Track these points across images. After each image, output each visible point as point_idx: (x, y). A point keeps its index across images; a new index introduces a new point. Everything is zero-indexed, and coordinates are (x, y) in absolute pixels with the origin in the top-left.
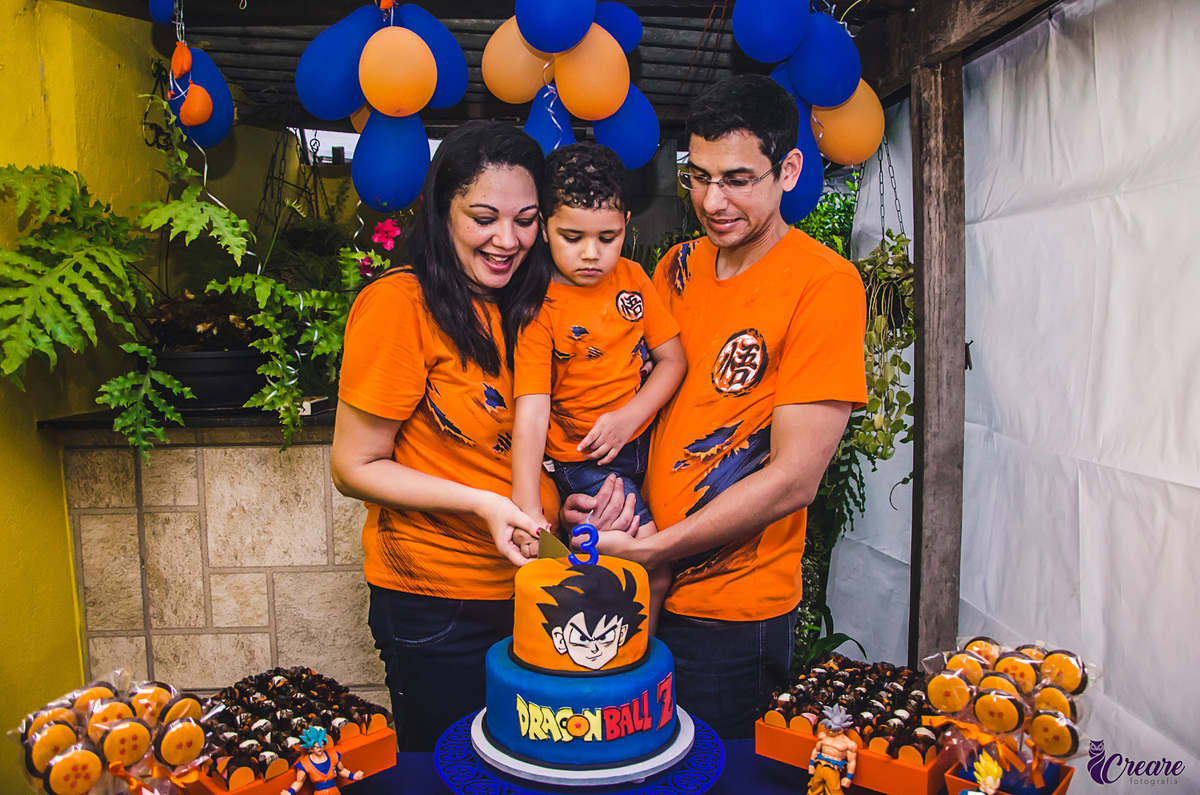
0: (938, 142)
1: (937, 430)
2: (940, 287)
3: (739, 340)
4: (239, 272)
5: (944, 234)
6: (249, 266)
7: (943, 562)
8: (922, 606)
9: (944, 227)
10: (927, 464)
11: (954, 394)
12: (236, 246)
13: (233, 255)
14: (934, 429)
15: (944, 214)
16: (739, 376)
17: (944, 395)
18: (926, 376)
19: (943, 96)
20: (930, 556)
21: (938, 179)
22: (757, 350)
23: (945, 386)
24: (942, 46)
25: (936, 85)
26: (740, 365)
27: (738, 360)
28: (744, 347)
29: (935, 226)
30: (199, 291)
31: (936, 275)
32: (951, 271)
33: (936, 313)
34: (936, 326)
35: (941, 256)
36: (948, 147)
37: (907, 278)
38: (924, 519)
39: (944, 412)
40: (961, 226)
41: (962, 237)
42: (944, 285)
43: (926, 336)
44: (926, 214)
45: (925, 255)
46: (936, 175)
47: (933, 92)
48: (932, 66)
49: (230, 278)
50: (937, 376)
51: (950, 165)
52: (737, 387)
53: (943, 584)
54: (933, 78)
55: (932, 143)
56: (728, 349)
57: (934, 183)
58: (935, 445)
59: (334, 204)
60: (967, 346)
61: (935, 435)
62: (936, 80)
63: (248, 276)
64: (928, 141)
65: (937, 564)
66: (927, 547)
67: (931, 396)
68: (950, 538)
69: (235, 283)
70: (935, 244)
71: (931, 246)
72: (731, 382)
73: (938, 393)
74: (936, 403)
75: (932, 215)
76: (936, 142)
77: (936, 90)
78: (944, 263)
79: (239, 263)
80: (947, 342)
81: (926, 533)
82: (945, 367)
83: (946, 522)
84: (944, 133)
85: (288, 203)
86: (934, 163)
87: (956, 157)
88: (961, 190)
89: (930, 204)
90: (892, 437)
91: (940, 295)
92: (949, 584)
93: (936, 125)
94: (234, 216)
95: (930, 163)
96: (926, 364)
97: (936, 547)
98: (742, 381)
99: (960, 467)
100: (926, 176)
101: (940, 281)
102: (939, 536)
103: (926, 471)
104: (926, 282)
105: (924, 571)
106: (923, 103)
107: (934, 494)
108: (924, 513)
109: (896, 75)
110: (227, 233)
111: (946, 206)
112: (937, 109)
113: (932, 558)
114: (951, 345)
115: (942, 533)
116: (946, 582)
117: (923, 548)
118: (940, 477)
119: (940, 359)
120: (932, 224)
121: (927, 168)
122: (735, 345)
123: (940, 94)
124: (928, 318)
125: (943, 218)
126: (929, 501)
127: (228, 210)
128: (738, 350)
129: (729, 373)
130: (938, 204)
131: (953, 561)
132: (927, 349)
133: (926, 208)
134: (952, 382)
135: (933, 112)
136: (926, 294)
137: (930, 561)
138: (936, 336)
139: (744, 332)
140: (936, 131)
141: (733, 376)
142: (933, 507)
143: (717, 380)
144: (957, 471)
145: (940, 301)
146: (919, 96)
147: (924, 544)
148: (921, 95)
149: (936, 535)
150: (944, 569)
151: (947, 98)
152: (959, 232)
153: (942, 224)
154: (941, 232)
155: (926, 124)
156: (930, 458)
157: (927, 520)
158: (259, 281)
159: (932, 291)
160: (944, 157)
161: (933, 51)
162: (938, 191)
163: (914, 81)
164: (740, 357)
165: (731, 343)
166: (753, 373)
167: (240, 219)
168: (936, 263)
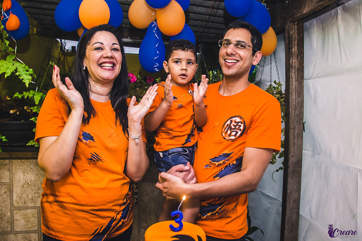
0: (295, 50)
1: (293, 154)
2: (295, 102)
3: (233, 119)
4: (28, 90)
5: (297, 83)
6: (32, 87)
7: (294, 202)
8: (286, 218)
9: (297, 80)
10: (289, 167)
11: (299, 141)
12: (27, 79)
13: (25, 83)
14: (292, 154)
15: (297, 76)
16: (234, 133)
17: (296, 141)
18: (290, 134)
19: (297, 33)
20: (289, 200)
21: (295, 63)
22: (242, 123)
23: (296, 138)
24: (299, 14)
25: (295, 29)
26: (234, 129)
27: (233, 127)
28: (235, 122)
29: (294, 80)
30: (11, 97)
31: (294, 98)
32: (299, 96)
33: (294, 111)
34: (293, 116)
35: (295, 91)
36: (299, 52)
37: (282, 98)
38: (288, 187)
39: (296, 148)
40: (303, 80)
41: (303, 84)
42: (297, 101)
43: (290, 120)
44: (291, 76)
45: (290, 90)
46: (294, 61)
47: (293, 32)
48: (293, 22)
49: (24, 92)
50: (294, 135)
51: (299, 58)
52: (233, 138)
53: (294, 210)
54: (294, 27)
55: (293, 50)
56: (229, 122)
57: (294, 64)
58: (292, 160)
59: (71, 66)
60: (304, 123)
61: (292, 156)
62: (295, 27)
63: (31, 92)
64: (292, 49)
65: (292, 203)
66: (288, 197)
67: (291, 142)
68: (296, 193)
69: (26, 94)
70: (294, 86)
71: (292, 87)
72: (230, 135)
73: (294, 140)
74: (293, 145)
75: (293, 76)
76: (295, 49)
77: (295, 31)
78: (297, 93)
79: (27, 86)
80: (297, 122)
81: (289, 191)
82: (296, 131)
83: (295, 187)
84: (297, 47)
85: (51, 63)
86: (294, 57)
87: (301, 55)
88: (303, 67)
89: (292, 72)
90: (276, 156)
91: (295, 105)
92: (296, 210)
93: (295, 43)
94: (27, 67)
95: (292, 57)
96: (290, 130)
97: (292, 197)
98: (235, 135)
99: (301, 167)
100: (291, 62)
101: (295, 100)
102: (293, 193)
103: (289, 169)
104: (290, 101)
105: (287, 205)
106: (290, 36)
107: (292, 177)
108: (288, 184)
109: (279, 25)
110: (23, 74)
111: (298, 73)
112: (295, 38)
113: (291, 201)
114: (298, 123)
115: (294, 192)
116: (295, 209)
117: (287, 197)
118: (294, 171)
119: (294, 128)
120: (293, 79)
121: (291, 59)
122: (231, 122)
123: (296, 33)
124: (291, 113)
125: (297, 77)
126: (289, 180)
127: (25, 65)
128: (233, 123)
129: (229, 132)
130: (295, 72)
131: (297, 202)
132: (290, 125)
133: (291, 73)
134: (299, 137)
135: (294, 38)
136: (290, 105)
137: (289, 202)
138: (293, 120)
139: (236, 117)
140: (295, 46)
141: (231, 133)
142: (291, 182)
143: (223, 134)
144: (300, 169)
145: (295, 108)
146: (289, 33)
147: (288, 196)
148: (289, 32)
149: (292, 193)
150: (295, 204)
151: (299, 34)
152: (302, 82)
153: (296, 79)
154: (296, 82)
155: (291, 43)
156: (291, 164)
157: (289, 187)
158: (36, 93)
159: (292, 103)
160: (297, 55)
161: (295, 16)
162: (295, 67)
163: (287, 27)
164: (234, 126)
165: (230, 120)
166: (240, 132)
167: (29, 68)
168: (294, 93)
